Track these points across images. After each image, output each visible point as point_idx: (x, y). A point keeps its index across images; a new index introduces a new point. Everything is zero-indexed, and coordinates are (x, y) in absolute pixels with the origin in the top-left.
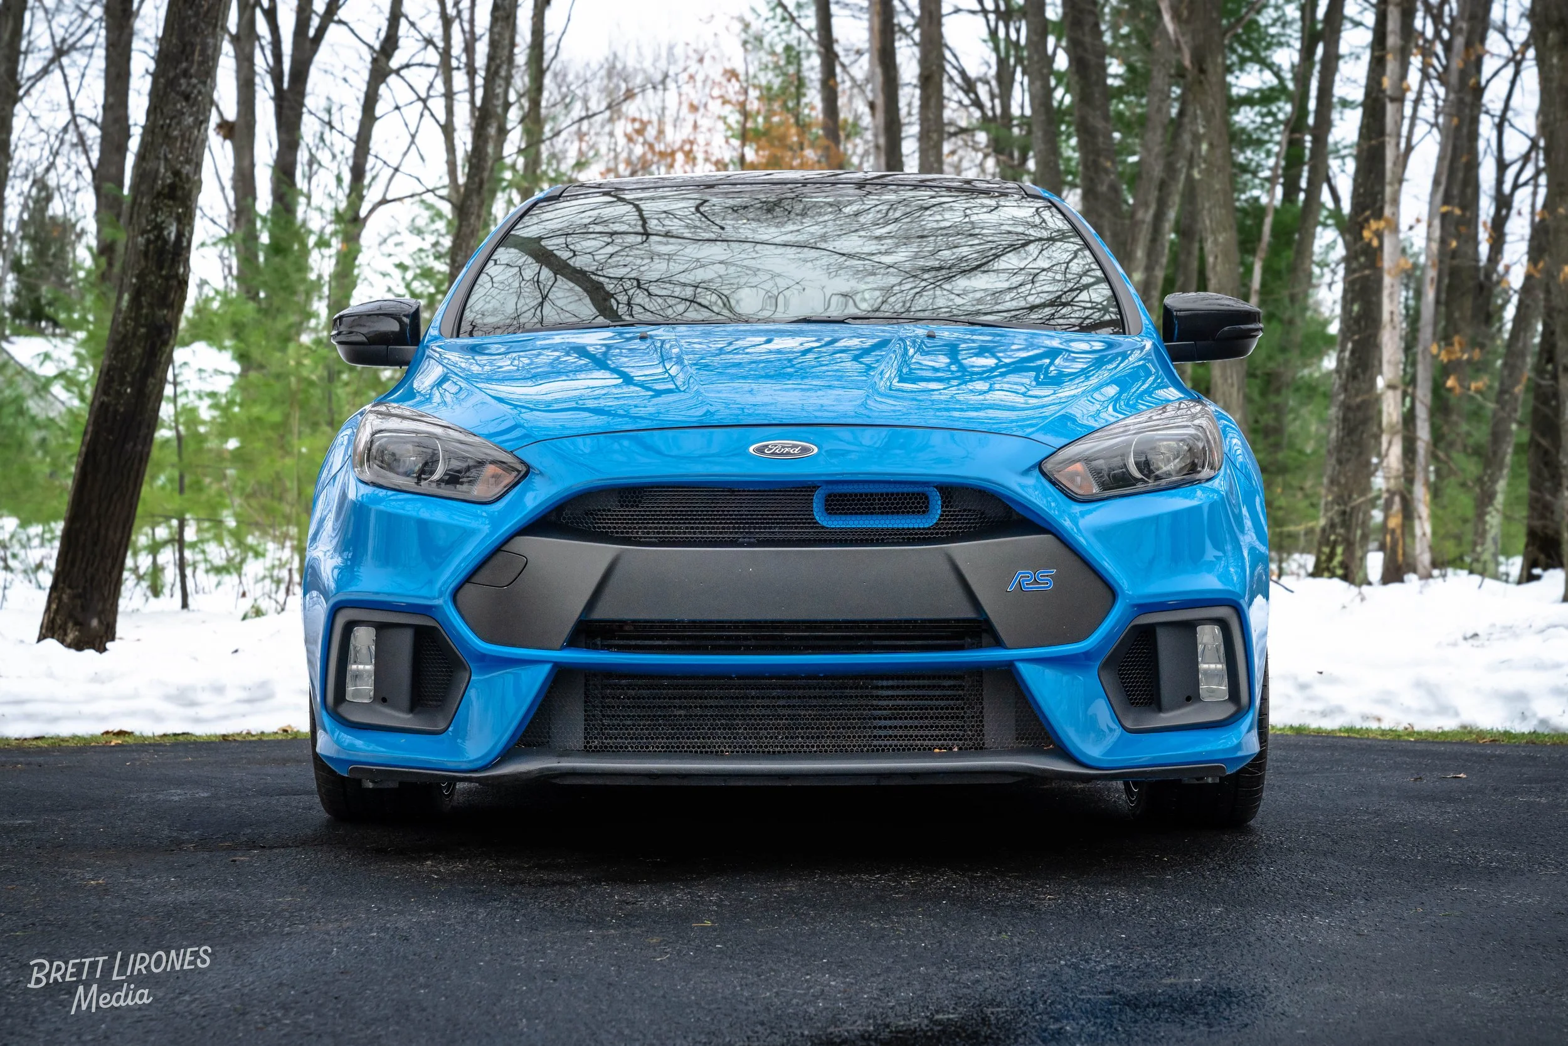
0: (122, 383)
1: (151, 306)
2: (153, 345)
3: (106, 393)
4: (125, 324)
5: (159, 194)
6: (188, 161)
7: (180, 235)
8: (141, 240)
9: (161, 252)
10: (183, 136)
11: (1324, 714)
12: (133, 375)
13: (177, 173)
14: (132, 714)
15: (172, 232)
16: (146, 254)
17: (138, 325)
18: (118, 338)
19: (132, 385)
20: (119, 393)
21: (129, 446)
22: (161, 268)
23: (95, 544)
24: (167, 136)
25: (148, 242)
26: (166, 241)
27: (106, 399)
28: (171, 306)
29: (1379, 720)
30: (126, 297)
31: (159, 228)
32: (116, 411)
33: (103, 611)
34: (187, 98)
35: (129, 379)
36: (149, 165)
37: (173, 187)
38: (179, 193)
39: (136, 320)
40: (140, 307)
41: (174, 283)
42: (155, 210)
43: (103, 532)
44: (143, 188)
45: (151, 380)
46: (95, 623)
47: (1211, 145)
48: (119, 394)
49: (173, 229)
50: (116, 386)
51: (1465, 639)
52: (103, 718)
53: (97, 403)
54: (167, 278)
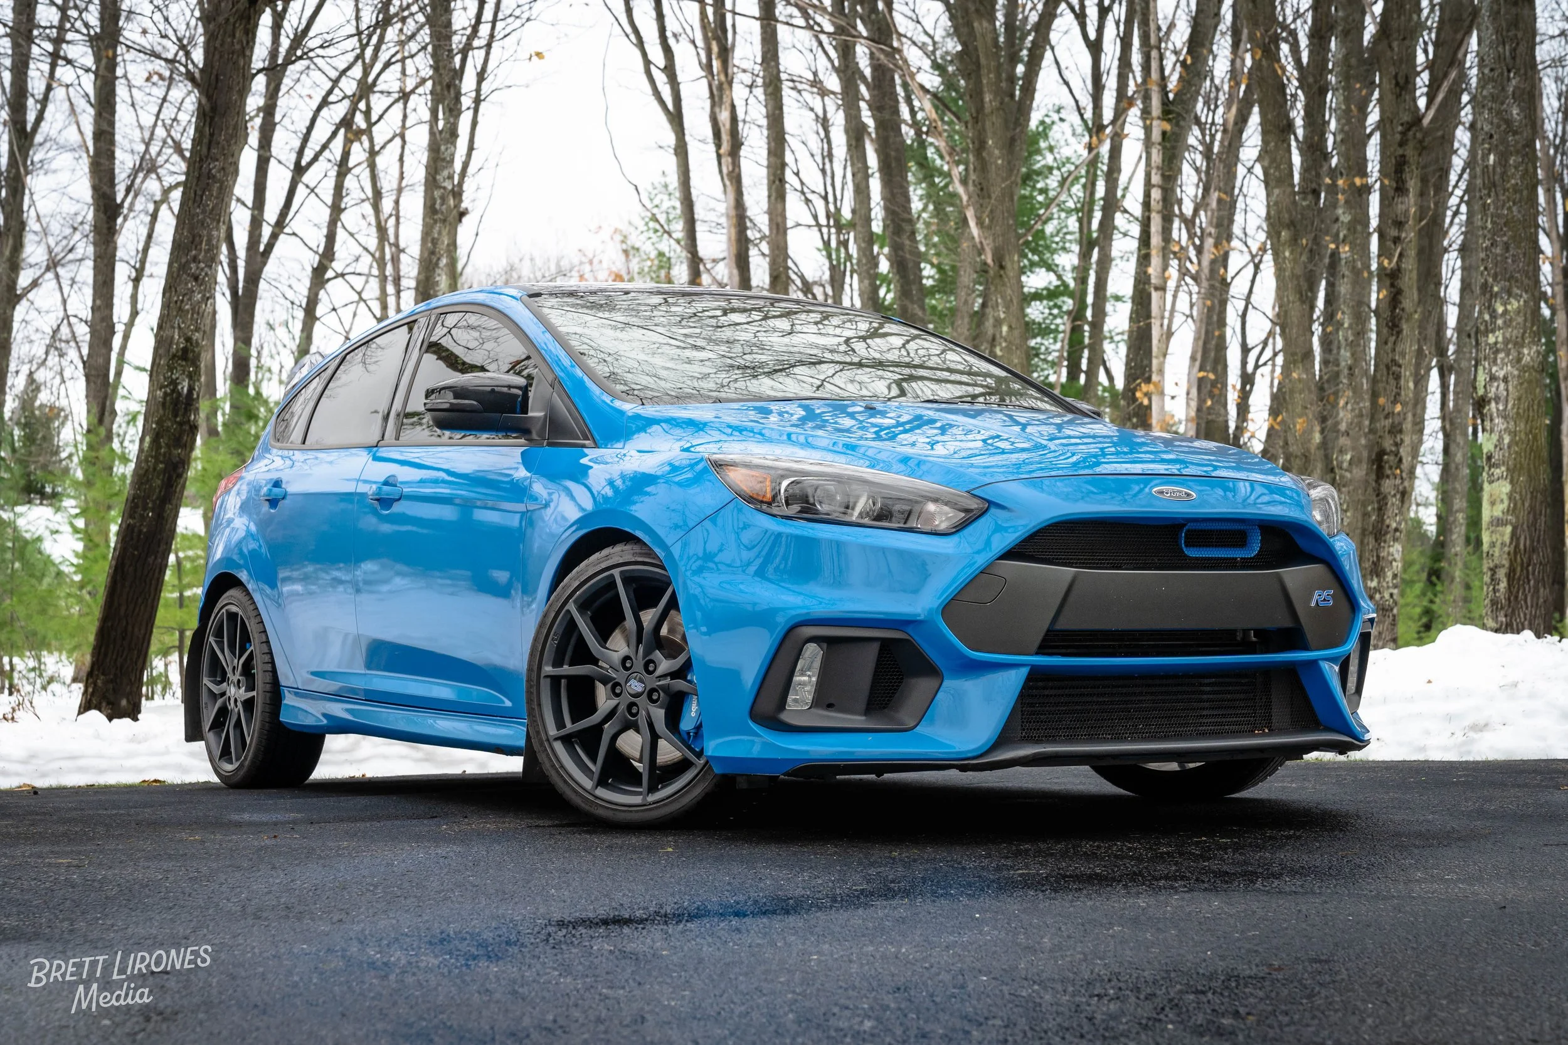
0: (145, 509)
1: (167, 445)
2: (170, 478)
3: (131, 516)
4: (147, 461)
5: (174, 356)
6: (197, 330)
7: (191, 389)
8: (159, 393)
9: (176, 403)
10: (193, 309)
12: (154, 502)
13: (188, 340)
14: (164, 767)
15: (184, 386)
16: (164, 404)
17: (157, 461)
18: (141, 472)
20: (142, 516)
21: (151, 560)
22: (176, 416)
23: (124, 639)
24: (180, 309)
25: (165, 394)
26: (180, 394)
28: (184, 446)
30: (148, 439)
31: (174, 383)
32: (140, 532)
33: (131, 693)
34: (196, 279)
36: (167, 333)
37: (185, 350)
38: (191, 355)
39: (156, 457)
40: (159, 447)
41: (187, 427)
42: (171, 369)
43: (130, 628)
44: (161, 351)
45: (169, 506)
46: (124, 702)
47: (1010, 327)
49: (186, 384)
50: (140, 510)
52: (140, 771)
54: (181, 424)
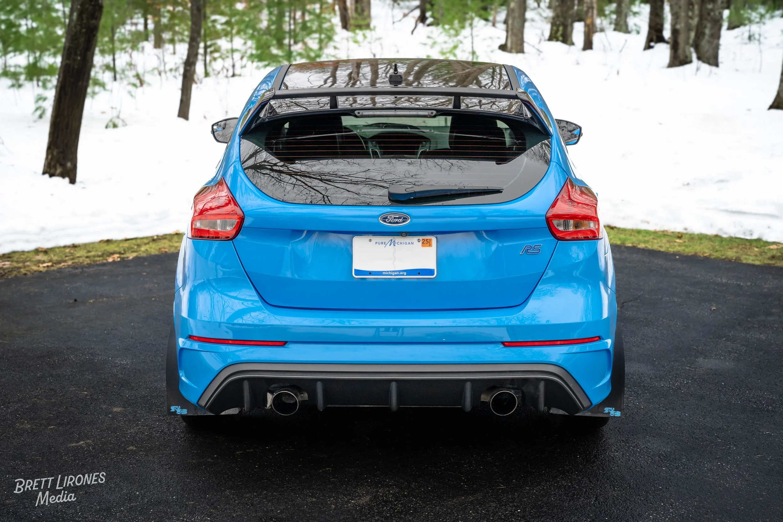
11: (624, 218)
19: (80, 55)
27: (68, 62)
29: (648, 223)
35: (79, 53)
48: (75, 60)
51: (684, 185)
53: (64, 63)
